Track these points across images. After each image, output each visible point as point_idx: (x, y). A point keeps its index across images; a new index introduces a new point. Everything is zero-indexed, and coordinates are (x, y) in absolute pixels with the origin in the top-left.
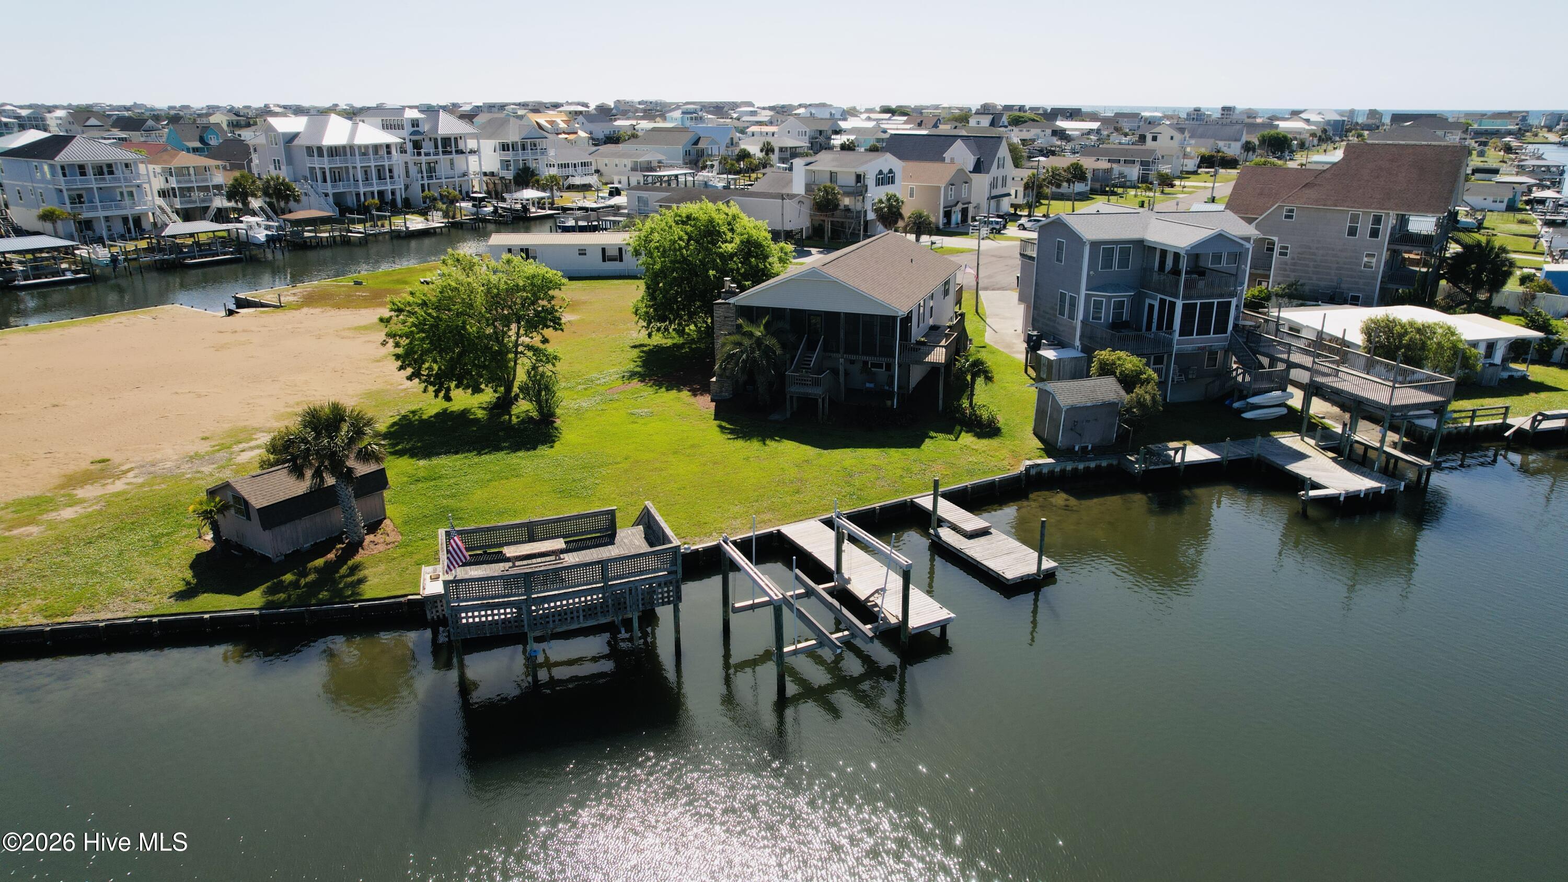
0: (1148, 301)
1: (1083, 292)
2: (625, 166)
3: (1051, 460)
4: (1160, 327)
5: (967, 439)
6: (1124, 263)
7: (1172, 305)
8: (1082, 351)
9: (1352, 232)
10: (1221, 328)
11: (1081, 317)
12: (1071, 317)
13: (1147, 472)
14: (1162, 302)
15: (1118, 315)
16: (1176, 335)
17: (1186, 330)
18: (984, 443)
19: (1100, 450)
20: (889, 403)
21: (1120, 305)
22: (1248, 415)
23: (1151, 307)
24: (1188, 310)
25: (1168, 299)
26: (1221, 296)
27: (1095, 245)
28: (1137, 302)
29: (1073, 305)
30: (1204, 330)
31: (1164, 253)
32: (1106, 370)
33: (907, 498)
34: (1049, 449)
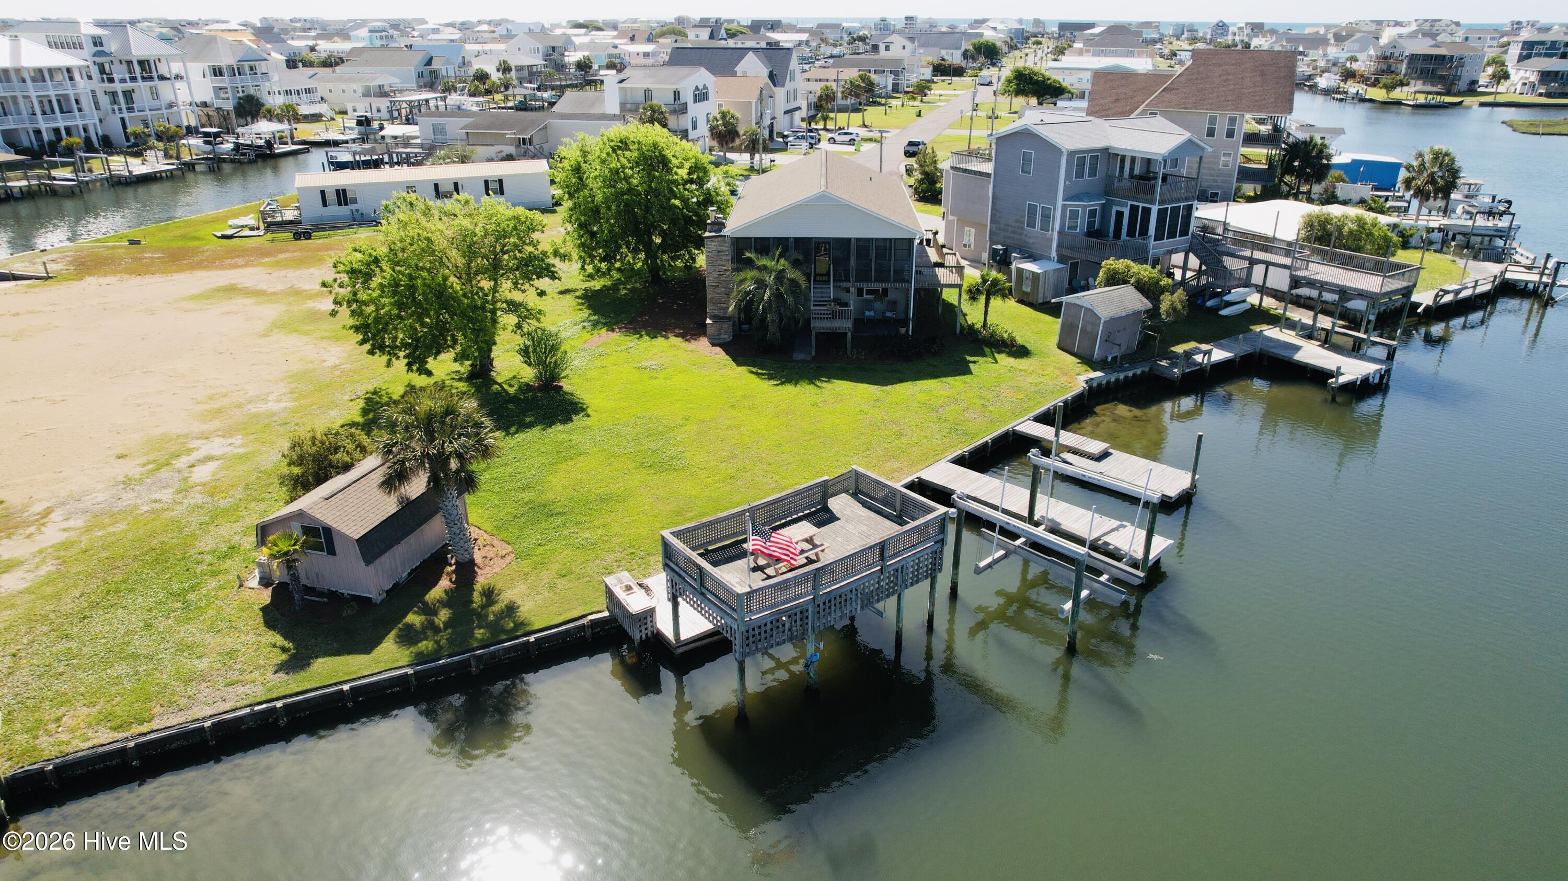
0: (1115, 209)
1: (1060, 202)
2: (355, 91)
3: (1098, 374)
4: (1131, 233)
6: (1093, 172)
7: (1147, 212)
8: (1059, 261)
9: (1211, 133)
10: (1185, 232)
11: (1057, 227)
12: (1045, 227)
14: (1134, 209)
15: (1091, 224)
16: (1152, 242)
17: (1159, 237)
20: (903, 330)
21: (1092, 213)
23: (1120, 215)
24: (1162, 213)
25: (1141, 205)
26: (1186, 199)
27: (1072, 154)
28: (1105, 209)
29: (1046, 217)
30: (1172, 235)
31: (1123, 158)
32: (1114, 279)
34: (1088, 361)
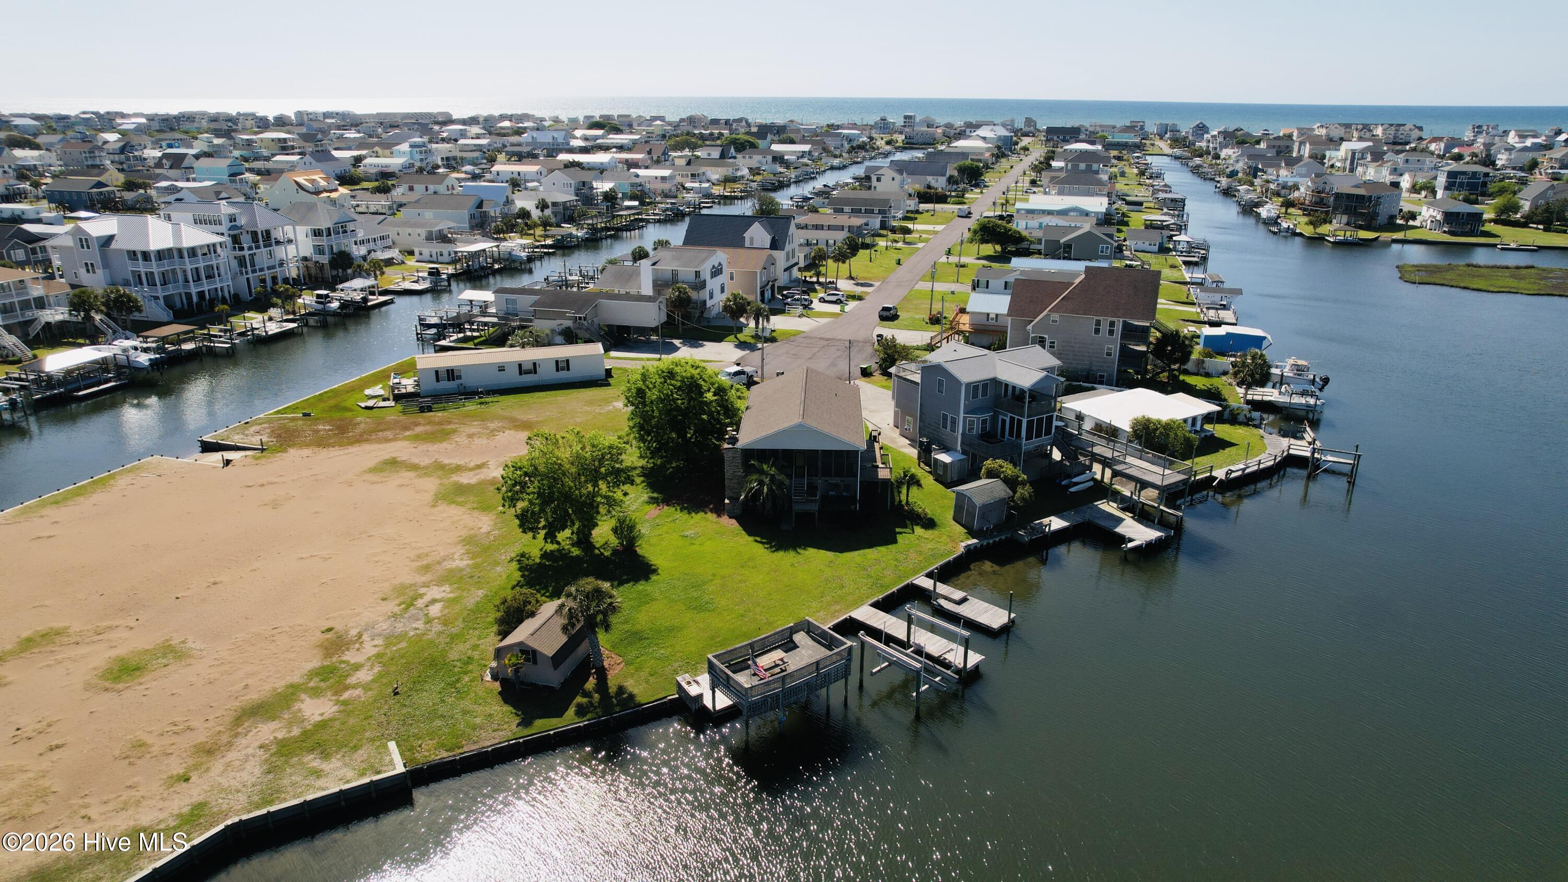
0: (1001, 417)
1: (962, 415)
2: (419, 235)
3: (975, 541)
4: (1011, 434)
5: (918, 530)
6: (984, 394)
7: (1020, 422)
8: (963, 453)
9: (1097, 331)
10: (1048, 432)
11: (961, 431)
12: (953, 430)
13: (1031, 540)
14: (1012, 419)
15: (984, 429)
16: (1024, 441)
17: (1029, 437)
18: (929, 534)
19: (999, 528)
20: (853, 507)
21: (984, 422)
22: (1073, 490)
23: (1004, 421)
24: (1030, 423)
25: (1016, 417)
26: (1048, 412)
27: (968, 385)
28: (994, 419)
29: (954, 422)
30: (1039, 435)
31: (1007, 385)
32: (991, 474)
33: (908, 581)
34: (972, 533)
